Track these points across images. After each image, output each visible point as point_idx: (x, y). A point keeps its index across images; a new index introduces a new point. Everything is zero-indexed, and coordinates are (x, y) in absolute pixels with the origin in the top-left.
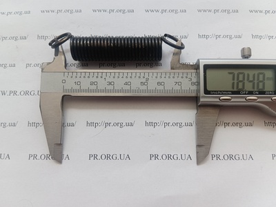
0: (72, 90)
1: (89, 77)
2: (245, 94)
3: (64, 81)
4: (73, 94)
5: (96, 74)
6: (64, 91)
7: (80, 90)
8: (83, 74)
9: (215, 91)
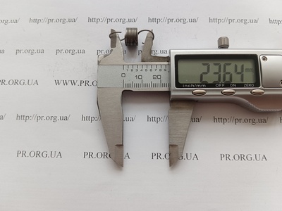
0: (133, 85)
1: (151, 70)
2: (221, 87)
3: (123, 75)
4: (134, 89)
5: (159, 67)
6: (125, 85)
7: (142, 85)
8: (145, 67)
9: (188, 84)
